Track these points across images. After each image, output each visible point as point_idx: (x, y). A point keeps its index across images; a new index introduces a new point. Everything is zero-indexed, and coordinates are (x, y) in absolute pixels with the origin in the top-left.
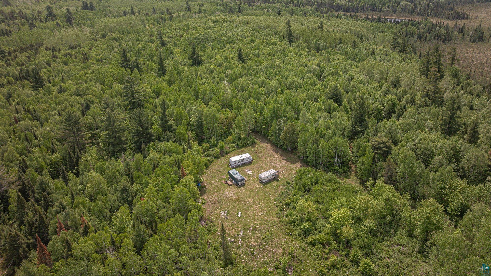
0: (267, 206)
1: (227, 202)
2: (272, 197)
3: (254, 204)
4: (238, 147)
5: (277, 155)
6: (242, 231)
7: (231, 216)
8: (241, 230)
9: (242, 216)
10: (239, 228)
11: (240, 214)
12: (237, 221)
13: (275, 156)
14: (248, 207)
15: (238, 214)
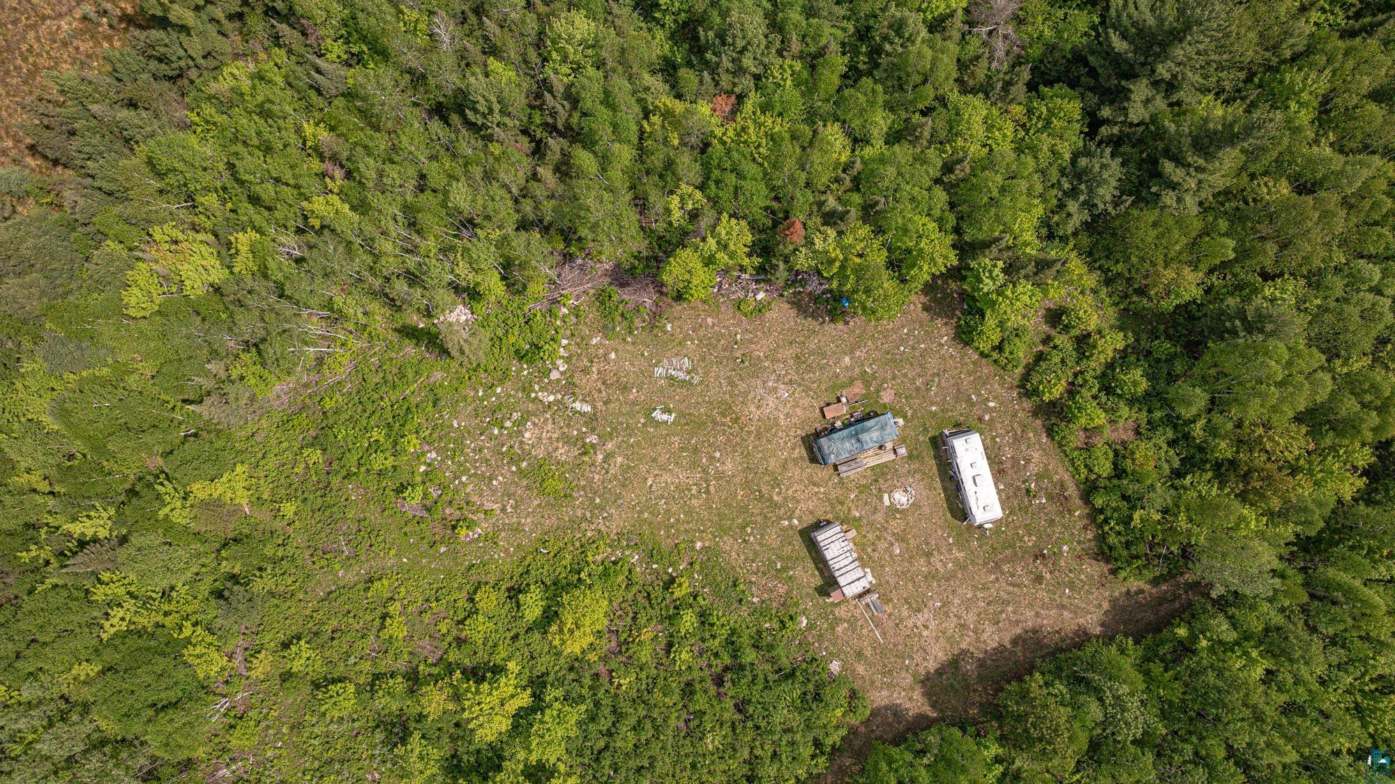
0: (686, 514)
1: (732, 384)
2: (727, 543)
3: (705, 471)
4: (1089, 489)
5: (992, 638)
6: (587, 408)
7: (662, 389)
8: (594, 407)
9: (658, 424)
10: (605, 403)
11: (665, 417)
12: (634, 403)
13: (989, 629)
14: (696, 450)
15: (667, 411)
